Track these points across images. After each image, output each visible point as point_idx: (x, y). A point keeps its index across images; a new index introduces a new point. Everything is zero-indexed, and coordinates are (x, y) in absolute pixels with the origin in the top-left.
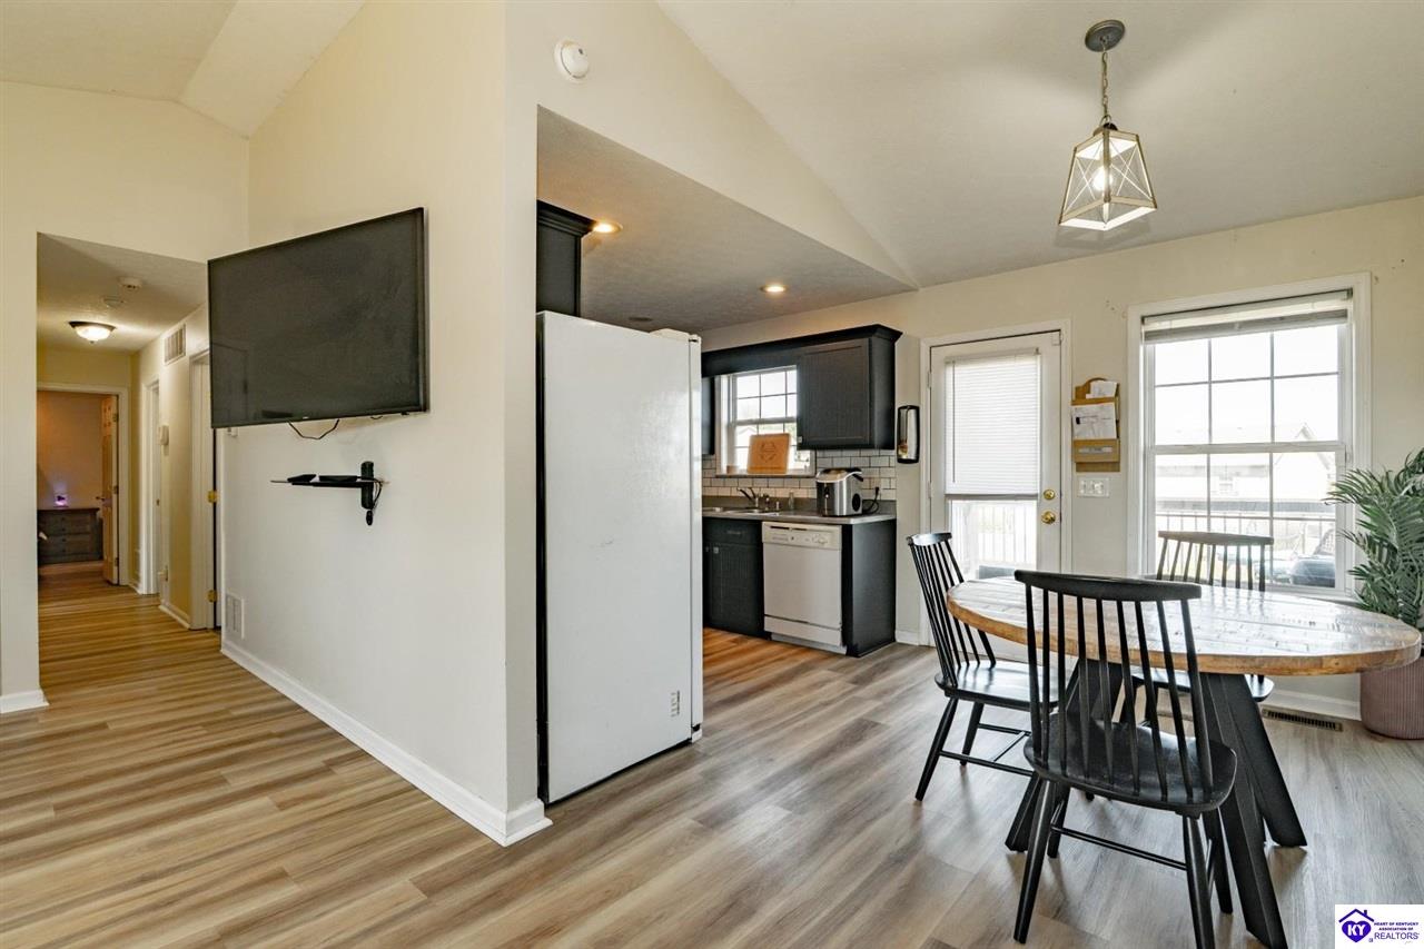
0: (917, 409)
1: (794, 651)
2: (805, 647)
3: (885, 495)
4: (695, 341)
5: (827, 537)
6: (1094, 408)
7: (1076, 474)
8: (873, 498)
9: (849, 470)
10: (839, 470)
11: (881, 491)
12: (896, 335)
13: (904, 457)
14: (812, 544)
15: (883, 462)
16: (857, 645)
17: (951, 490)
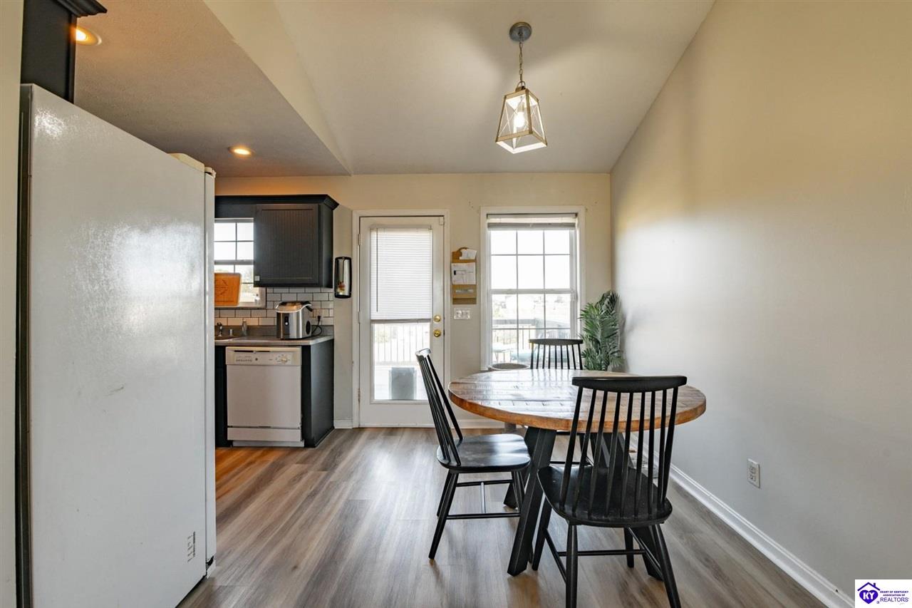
0: (350, 259)
1: (259, 453)
2: (268, 448)
3: (325, 322)
4: (210, 173)
5: (289, 356)
6: (464, 265)
7: (453, 306)
8: (316, 324)
9: (303, 303)
10: (294, 303)
11: (322, 319)
12: (336, 205)
13: (341, 294)
14: (273, 362)
15: (325, 297)
16: (313, 439)
17: (375, 316)
